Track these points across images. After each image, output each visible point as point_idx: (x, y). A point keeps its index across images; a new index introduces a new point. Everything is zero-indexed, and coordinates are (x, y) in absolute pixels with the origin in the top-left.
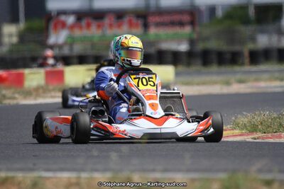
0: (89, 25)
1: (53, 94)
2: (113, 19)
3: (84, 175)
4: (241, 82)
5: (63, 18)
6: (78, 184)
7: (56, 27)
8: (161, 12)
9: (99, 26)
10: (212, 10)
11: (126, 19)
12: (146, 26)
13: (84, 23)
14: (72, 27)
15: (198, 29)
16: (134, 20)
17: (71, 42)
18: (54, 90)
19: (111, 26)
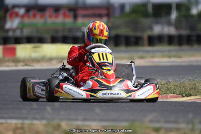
0: (35, 16)
1: (8, 64)
2: (52, 12)
3: (27, 122)
4: (142, 58)
5: (16, 10)
6: (22, 128)
7: (11, 16)
8: (86, 7)
9: (42, 17)
10: (122, 6)
11: (61, 12)
12: (75, 17)
13: (31, 13)
14: (23, 17)
15: (112, 19)
16: (67, 13)
17: (21, 27)
18: (9, 61)
19: (50, 17)
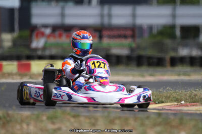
0: (60, 36)
7: (37, 35)
8: (111, 28)
9: (67, 37)
12: (101, 37)
13: (57, 33)
14: (49, 36)
